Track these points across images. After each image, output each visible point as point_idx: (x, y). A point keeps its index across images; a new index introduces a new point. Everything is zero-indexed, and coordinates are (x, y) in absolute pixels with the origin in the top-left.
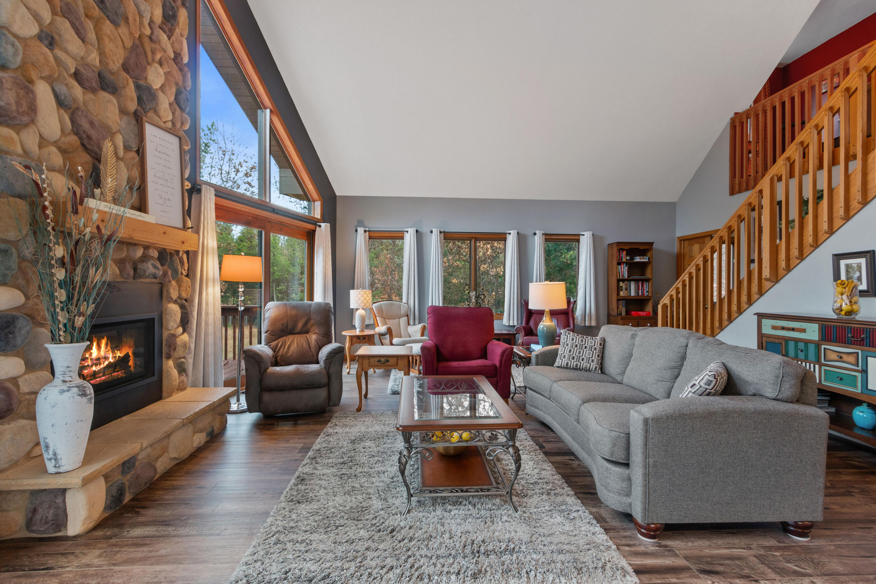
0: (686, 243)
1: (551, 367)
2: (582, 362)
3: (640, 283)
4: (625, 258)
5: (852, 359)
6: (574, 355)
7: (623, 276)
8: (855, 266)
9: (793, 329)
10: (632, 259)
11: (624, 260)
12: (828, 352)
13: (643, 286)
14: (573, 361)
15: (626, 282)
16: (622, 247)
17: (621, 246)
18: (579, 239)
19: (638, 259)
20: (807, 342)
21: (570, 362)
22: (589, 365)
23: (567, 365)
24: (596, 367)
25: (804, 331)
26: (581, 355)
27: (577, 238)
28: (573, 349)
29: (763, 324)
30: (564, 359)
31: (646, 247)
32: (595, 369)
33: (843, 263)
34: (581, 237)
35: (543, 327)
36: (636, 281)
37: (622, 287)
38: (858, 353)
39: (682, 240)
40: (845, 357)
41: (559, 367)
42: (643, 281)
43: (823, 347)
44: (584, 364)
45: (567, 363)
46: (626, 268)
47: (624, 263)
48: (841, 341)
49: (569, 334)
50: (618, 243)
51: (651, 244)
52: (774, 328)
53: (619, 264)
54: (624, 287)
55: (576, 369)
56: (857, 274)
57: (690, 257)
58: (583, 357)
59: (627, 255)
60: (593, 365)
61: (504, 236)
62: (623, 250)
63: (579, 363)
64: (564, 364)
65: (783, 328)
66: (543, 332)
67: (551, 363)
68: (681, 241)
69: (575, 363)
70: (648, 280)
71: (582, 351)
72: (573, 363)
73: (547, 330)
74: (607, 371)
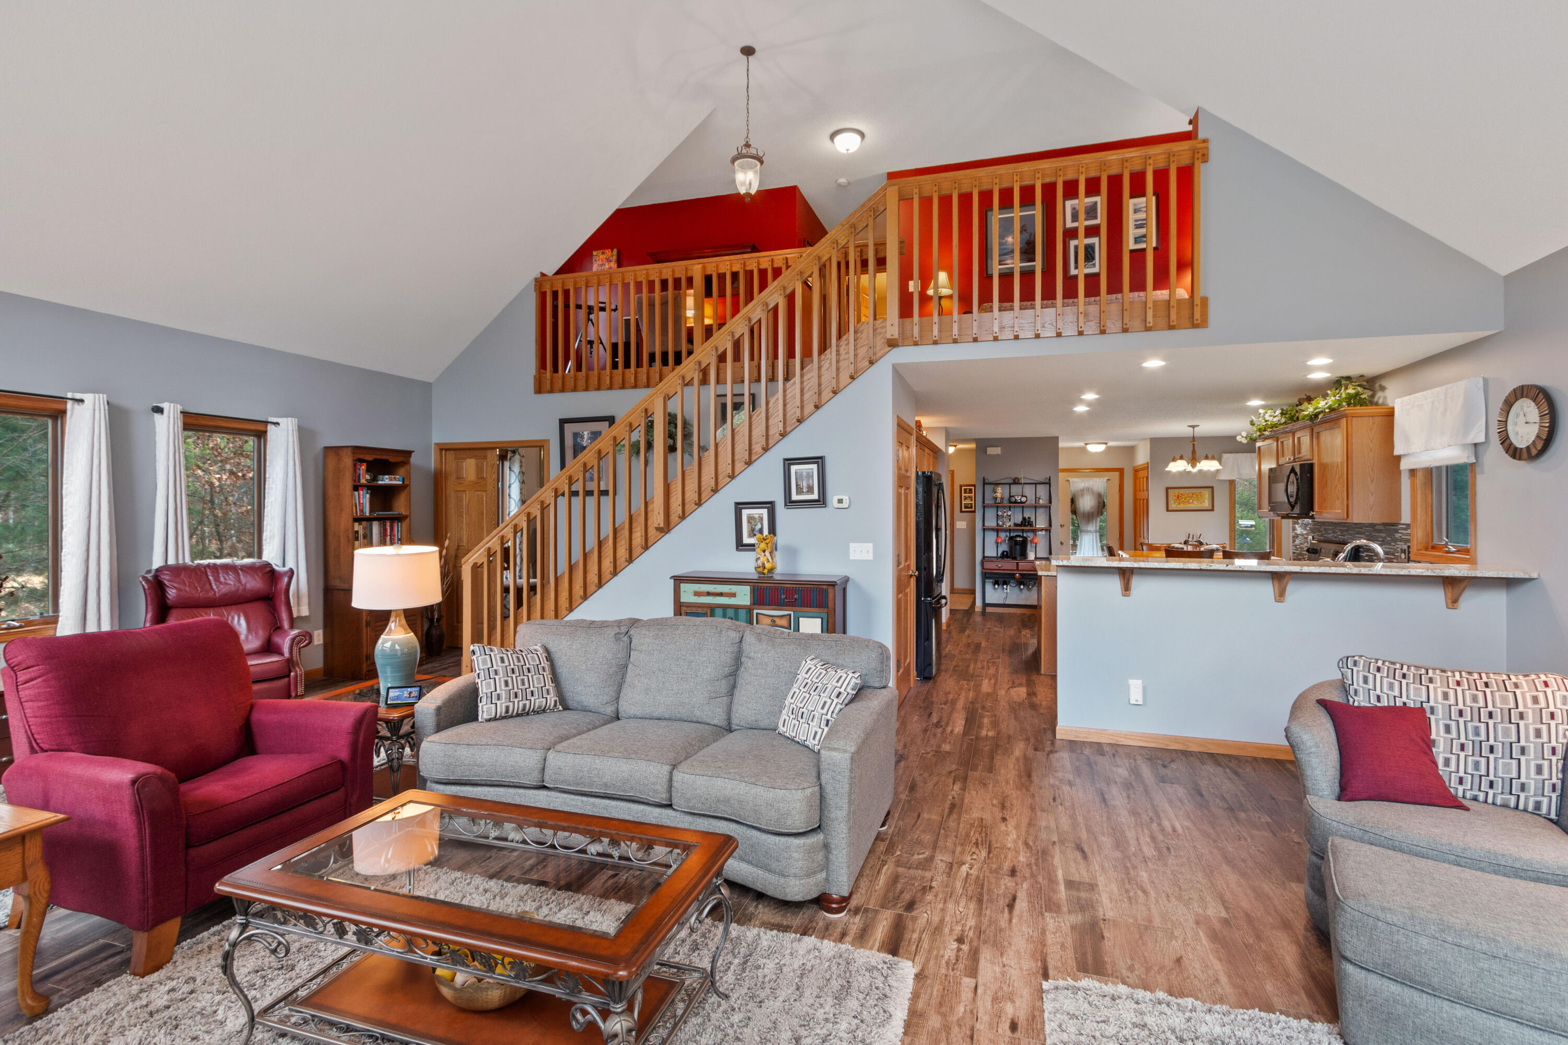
0: (451, 455)
1: (472, 726)
2: (533, 699)
3: (388, 524)
4: (365, 478)
5: (784, 622)
6: (516, 690)
7: (362, 511)
8: (757, 516)
9: (721, 594)
10: (374, 479)
11: (363, 481)
12: (761, 617)
13: (392, 529)
14: (516, 701)
15: (364, 523)
16: (361, 457)
17: (360, 454)
18: (265, 432)
19: (386, 480)
20: (737, 608)
21: (511, 705)
22: (544, 700)
23: (507, 711)
24: (556, 701)
25: (733, 595)
26: (527, 686)
27: (260, 427)
28: (509, 679)
29: (682, 590)
30: (498, 703)
31: (400, 459)
32: (555, 705)
33: (745, 513)
34: (270, 428)
35: (393, 645)
36: (380, 519)
37: (357, 532)
38: (790, 615)
39: (444, 449)
40: (778, 621)
41: (489, 720)
42: (393, 519)
43: (755, 612)
44: (537, 702)
45: (507, 707)
46: (368, 496)
47: (363, 486)
48: (775, 603)
49: (491, 650)
50: (356, 449)
51: (409, 453)
52: (697, 594)
53: (356, 488)
54: (361, 533)
55: (524, 713)
56: (759, 526)
57: (458, 478)
58: (532, 688)
59: (368, 471)
60: (552, 698)
61: (59, 406)
62: (361, 461)
63: (528, 702)
64: (501, 710)
65: (709, 594)
66: (392, 655)
67: (472, 716)
68: (441, 450)
69: (521, 703)
70: (400, 519)
71: (526, 678)
72: (518, 705)
73: (402, 650)
74: (571, 703)
